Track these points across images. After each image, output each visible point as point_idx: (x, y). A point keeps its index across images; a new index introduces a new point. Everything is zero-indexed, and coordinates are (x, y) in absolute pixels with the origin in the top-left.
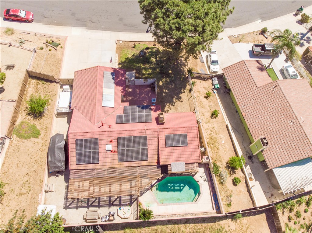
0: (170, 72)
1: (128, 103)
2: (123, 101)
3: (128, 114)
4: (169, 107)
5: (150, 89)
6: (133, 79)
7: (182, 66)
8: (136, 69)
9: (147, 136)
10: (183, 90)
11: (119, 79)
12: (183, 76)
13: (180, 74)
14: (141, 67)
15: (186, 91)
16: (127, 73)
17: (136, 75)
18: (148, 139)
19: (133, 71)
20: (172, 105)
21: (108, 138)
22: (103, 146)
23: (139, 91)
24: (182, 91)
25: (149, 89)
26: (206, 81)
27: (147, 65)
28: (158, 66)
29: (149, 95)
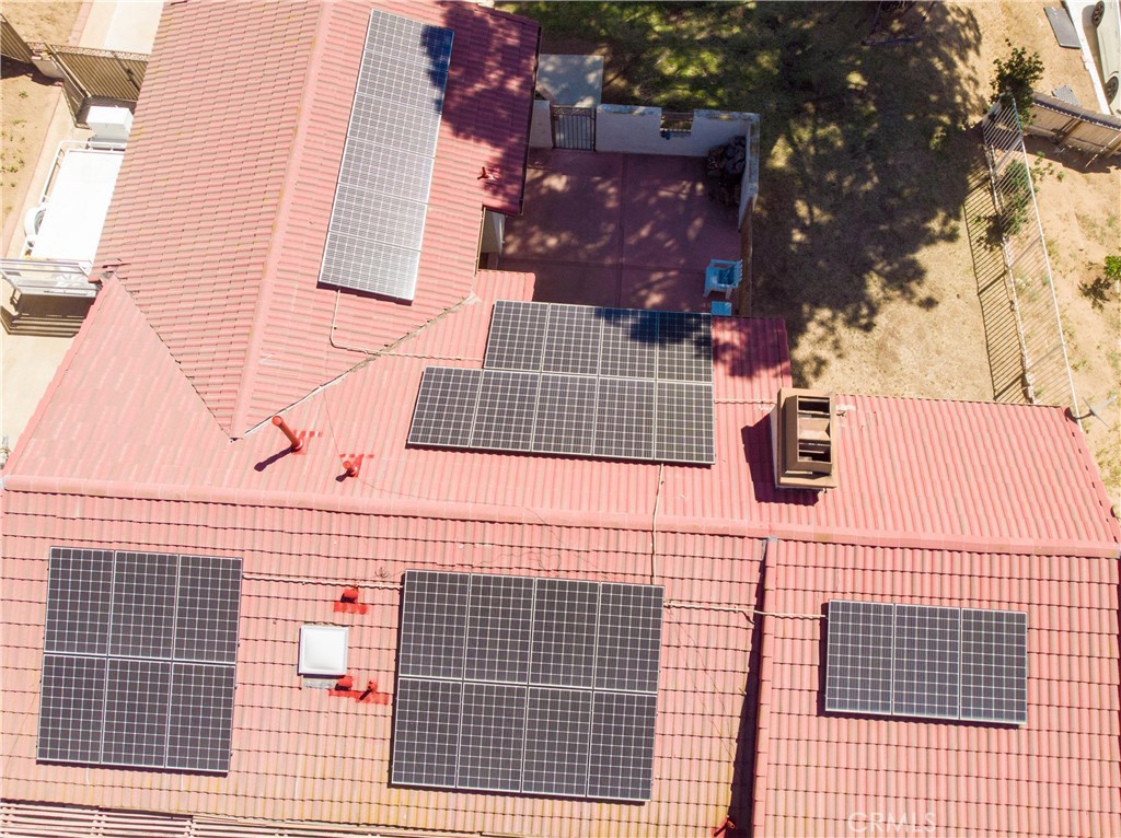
0: (855, 78)
1: (531, 277)
2: (490, 259)
3: (521, 372)
4: (831, 339)
5: (700, 187)
6: (586, 103)
7: (945, 49)
8: (610, 40)
9: (667, 586)
10: (945, 223)
11: (479, 87)
12: (945, 119)
13: (927, 100)
14: (649, 27)
15: (962, 232)
16: (549, 63)
17: (605, 84)
18: (665, 616)
19: (591, 52)
20: (852, 322)
21: (320, 568)
22: (277, 632)
23: (621, 198)
24: (935, 225)
25: (693, 188)
26: (1092, 175)
27: (695, 23)
28: (768, 33)
29: (692, 234)
